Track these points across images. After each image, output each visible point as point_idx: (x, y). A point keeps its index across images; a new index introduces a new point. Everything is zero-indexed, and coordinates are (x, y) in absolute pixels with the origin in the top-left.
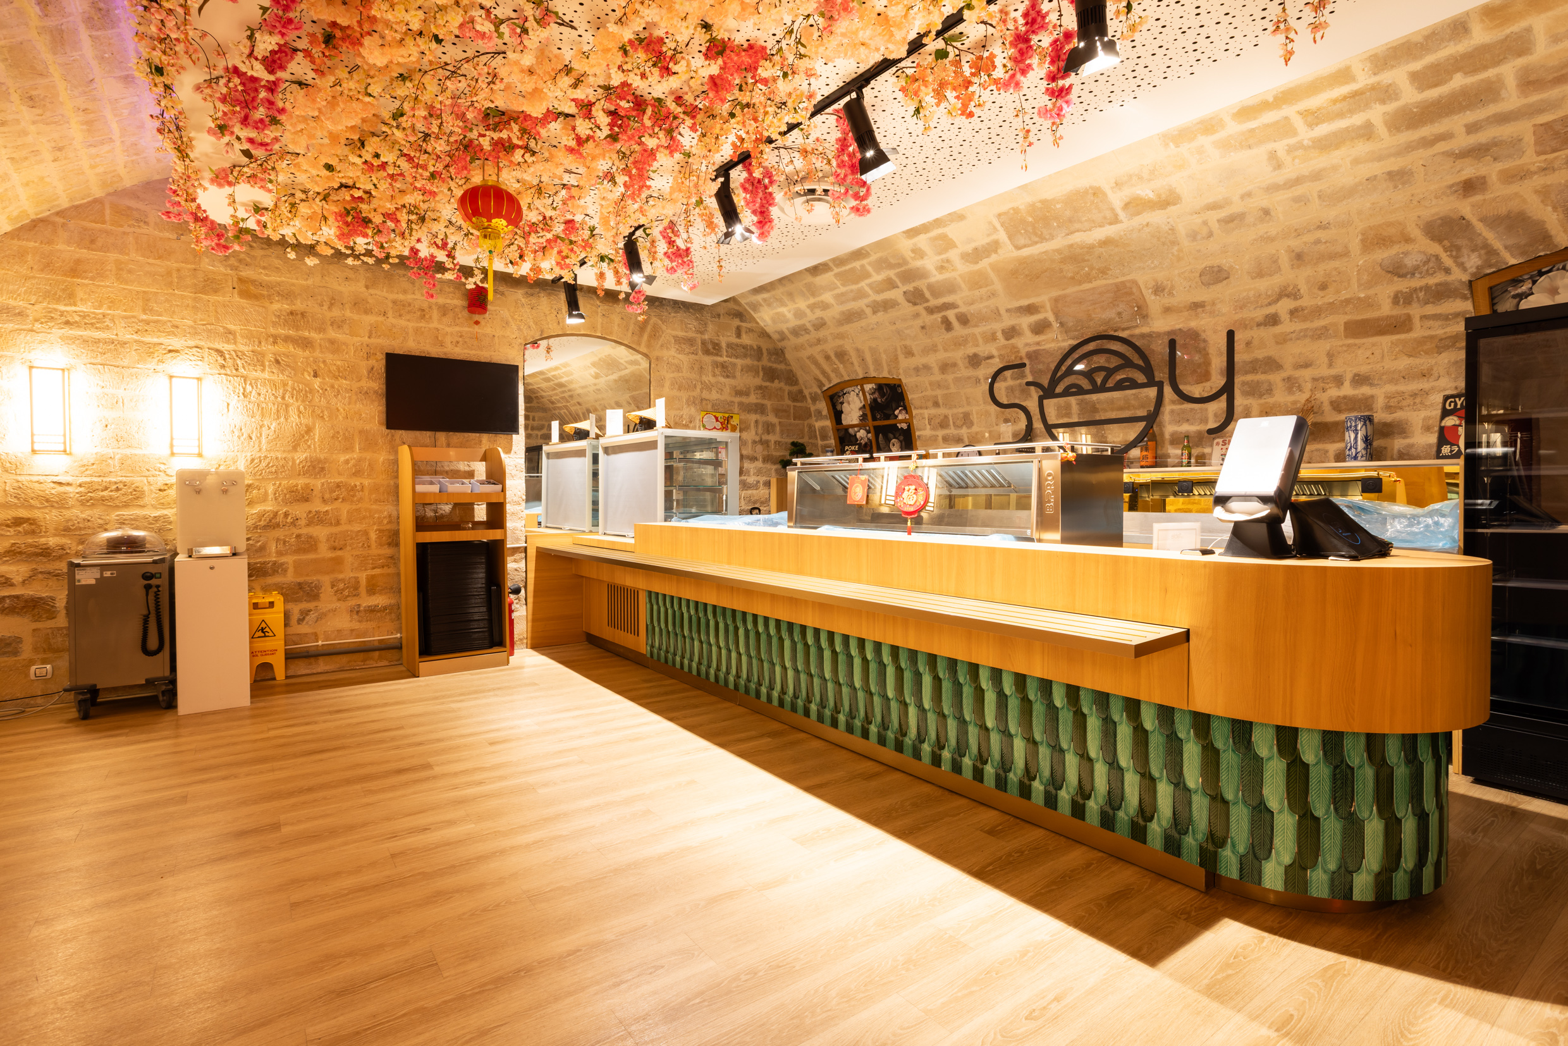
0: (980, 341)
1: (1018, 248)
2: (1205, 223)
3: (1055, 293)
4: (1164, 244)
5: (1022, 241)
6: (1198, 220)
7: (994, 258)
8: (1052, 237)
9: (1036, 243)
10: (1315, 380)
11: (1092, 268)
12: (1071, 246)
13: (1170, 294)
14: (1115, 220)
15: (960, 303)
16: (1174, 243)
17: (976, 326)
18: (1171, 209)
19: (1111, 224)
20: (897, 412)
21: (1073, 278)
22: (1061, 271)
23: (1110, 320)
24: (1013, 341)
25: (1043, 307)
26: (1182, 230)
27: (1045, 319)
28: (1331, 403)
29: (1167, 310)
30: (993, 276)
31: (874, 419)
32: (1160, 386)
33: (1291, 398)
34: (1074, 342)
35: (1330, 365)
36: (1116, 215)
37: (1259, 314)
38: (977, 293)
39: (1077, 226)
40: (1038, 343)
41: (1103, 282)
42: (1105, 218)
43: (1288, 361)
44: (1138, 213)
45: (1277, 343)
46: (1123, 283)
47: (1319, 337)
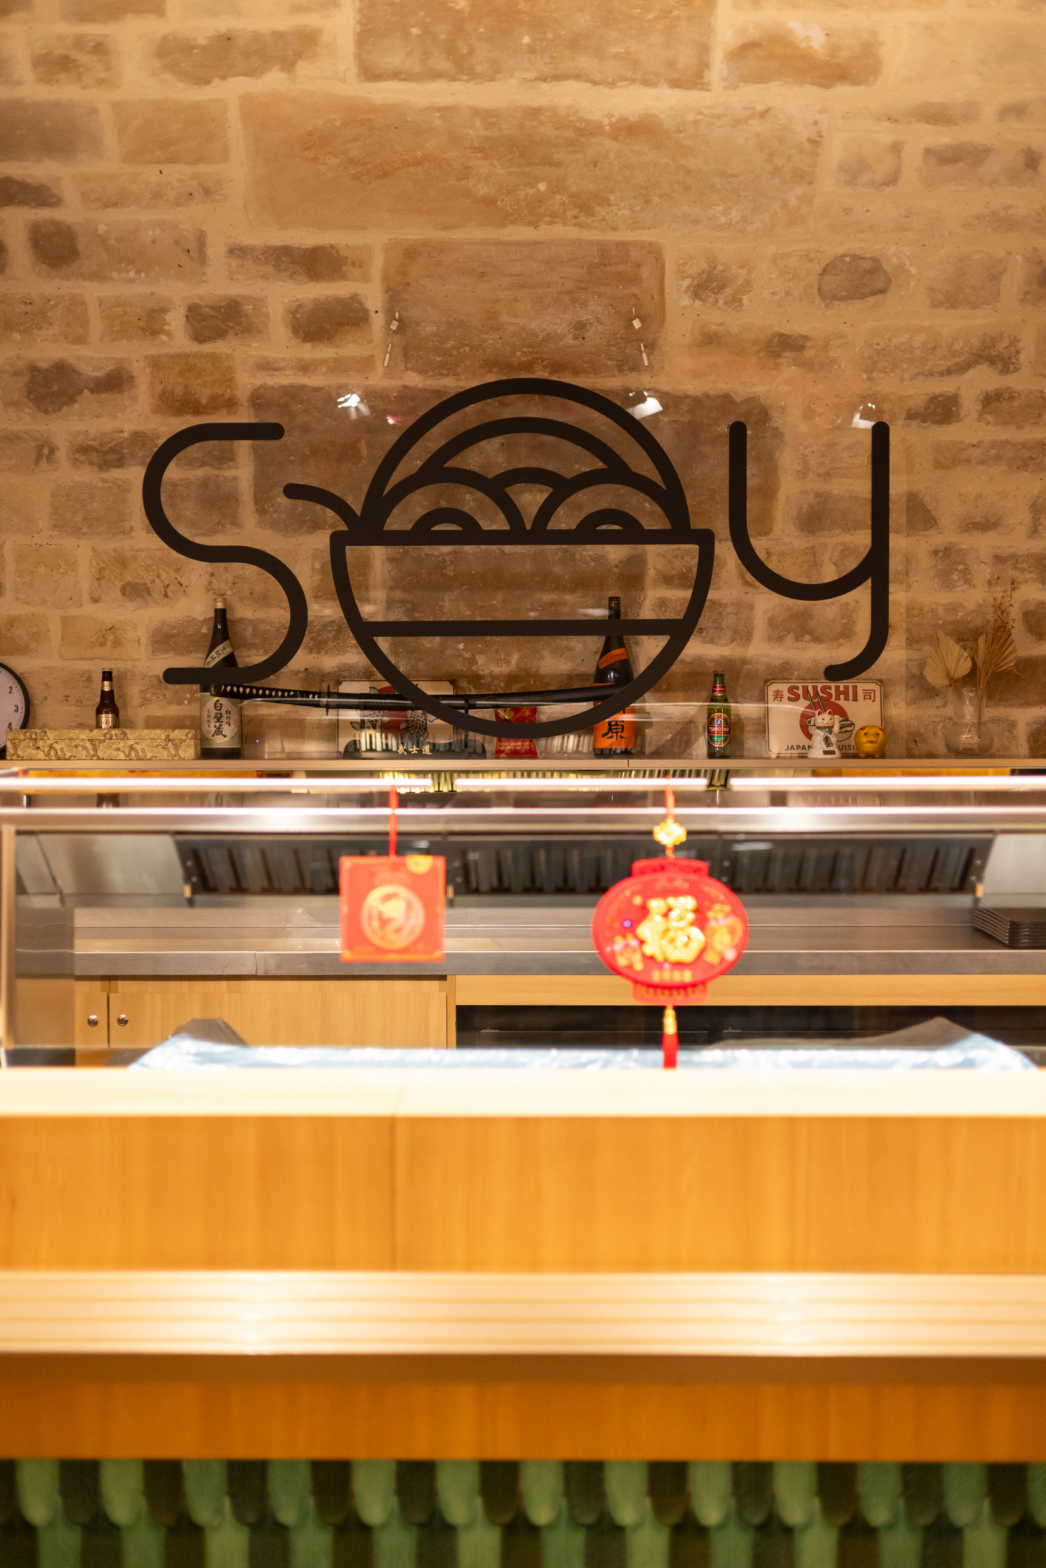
0: (96, 324)
1: (369, 73)
2: (896, 149)
3: (414, 232)
4: (777, 172)
5: (395, 58)
6: (885, 135)
7: (273, 81)
8: (495, 72)
9: (436, 75)
10: (999, 559)
11: (557, 187)
12: (534, 113)
13: (735, 302)
14: (695, 79)
15: (69, 191)
16: (802, 176)
17: (98, 276)
18: (844, 92)
19: (676, 84)
21: (489, 202)
22: (466, 172)
23: (548, 338)
24: (219, 347)
25: (361, 264)
26: (835, 151)
27: (355, 298)
28: (1027, 615)
29: (709, 340)
30: (236, 134)
32: (705, 540)
33: (946, 597)
34: (454, 384)
35: (1034, 532)
36: (704, 65)
37: (920, 391)
38: (150, 174)
39: (585, 62)
40: (305, 367)
41: (571, 232)
42: (671, 64)
43: (949, 511)
44: (761, 78)
45: (938, 465)
46: (624, 246)
47: (1024, 465)
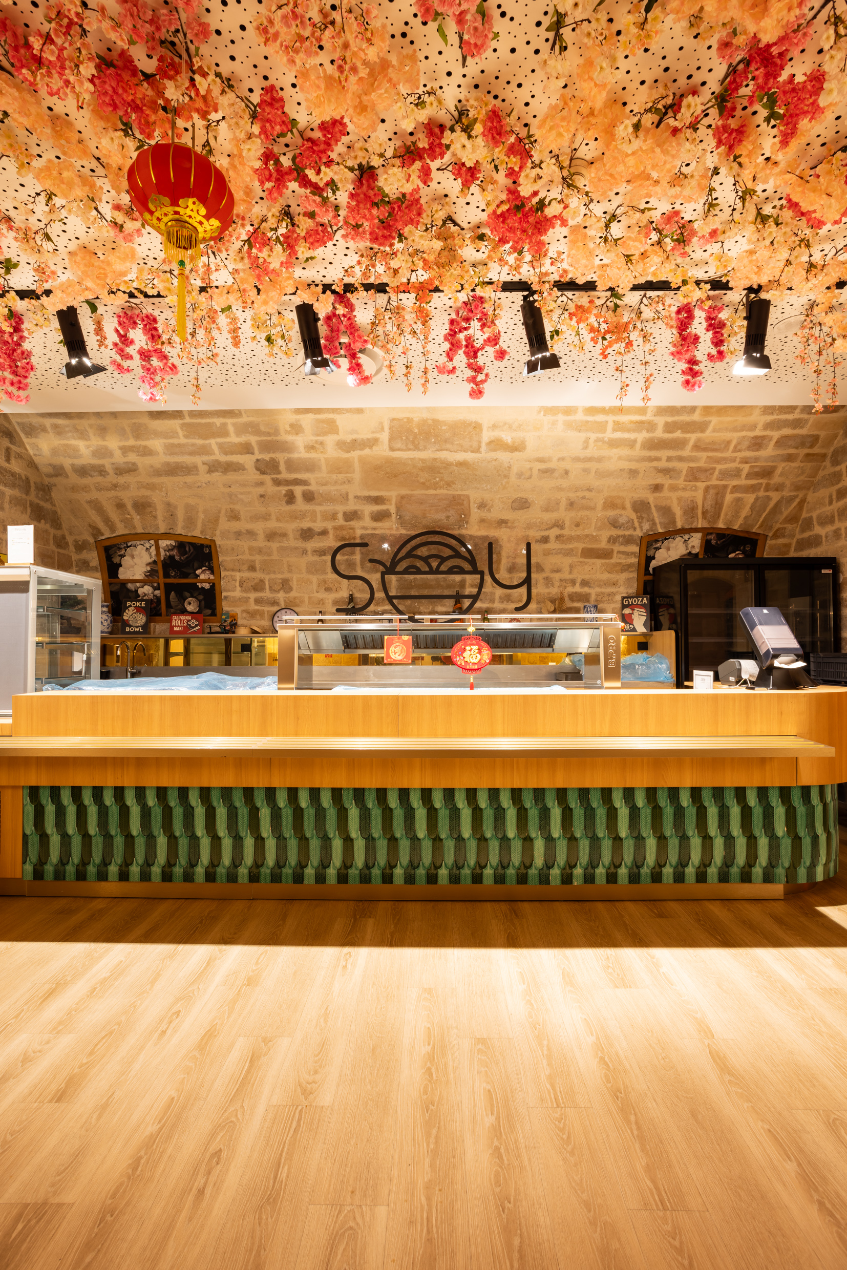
0: (319, 517)
1: (392, 449)
2: (531, 469)
3: (404, 492)
4: (499, 475)
5: (399, 445)
6: (528, 465)
7: (367, 451)
8: (425, 449)
9: (410, 450)
10: (561, 580)
11: (441, 479)
12: (435, 459)
13: (489, 510)
14: (477, 450)
15: (313, 482)
16: (506, 476)
17: (320, 504)
18: (517, 453)
19: (472, 452)
20: (198, 572)
21: (423, 483)
22: (417, 476)
23: (440, 520)
24: (351, 523)
25: (389, 500)
26: (515, 470)
27: (388, 510)
28: (569, 596)
29: (482, 521)
30: (357, 465)
31: (166, 575)
32: (482, 574)
33: (547, 591)
34: (413, 533)
35: (570, 573)
36: (480, 447)
37: (539, 534)
38: (334, 477)
39: (448, 446)
40: (374, 529)
41: (446, 492)
42: (471, 446)
43: (547, 568)
44: (495, 450)
45: (544, 555)
46: (459, 495)
47: (567, 555)
